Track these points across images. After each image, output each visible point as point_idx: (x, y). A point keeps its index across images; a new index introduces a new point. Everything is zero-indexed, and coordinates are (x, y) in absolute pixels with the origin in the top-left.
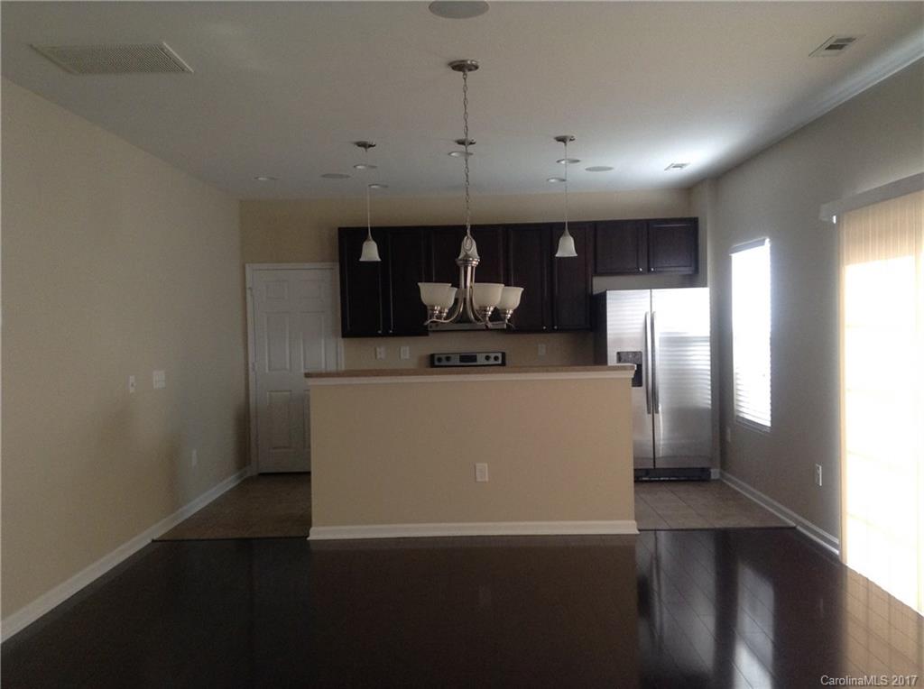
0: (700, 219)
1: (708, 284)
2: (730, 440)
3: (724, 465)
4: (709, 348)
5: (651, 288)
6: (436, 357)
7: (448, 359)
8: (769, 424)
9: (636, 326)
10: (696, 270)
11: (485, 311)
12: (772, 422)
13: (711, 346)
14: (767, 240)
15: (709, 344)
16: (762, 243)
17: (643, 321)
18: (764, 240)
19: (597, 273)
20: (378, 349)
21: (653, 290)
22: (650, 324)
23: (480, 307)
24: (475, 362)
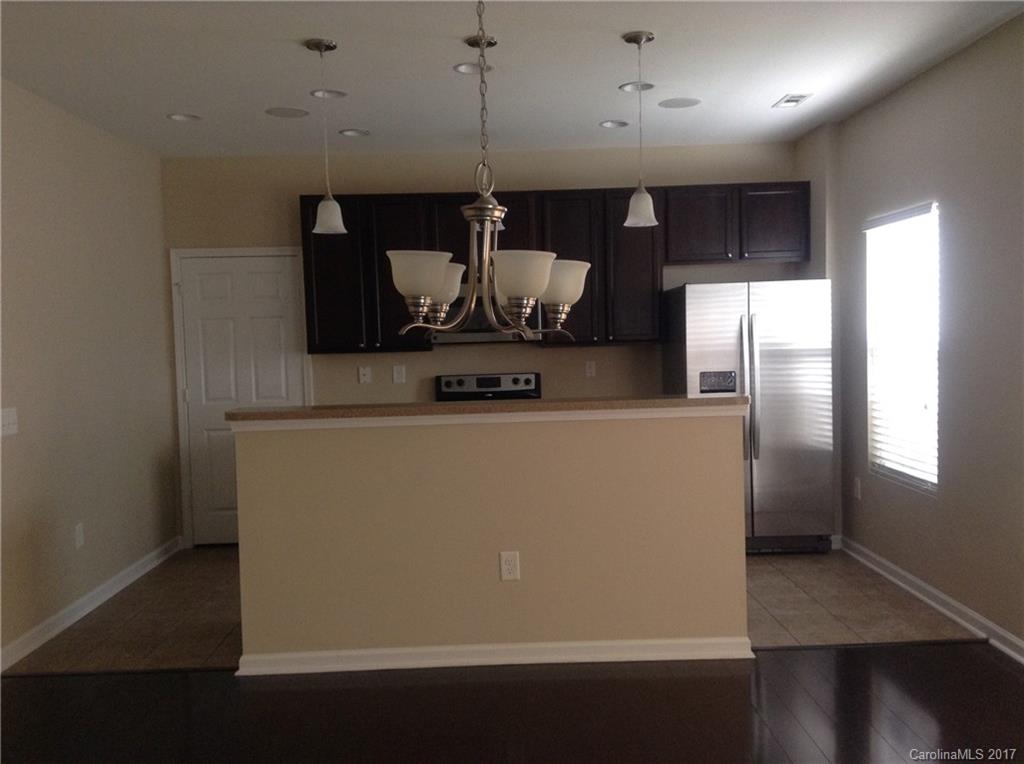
0: (812, 184)
1: (828, 274)
2: (859, 497)
3: (848, 530)
4: (830, 365)
5: (748, 280)
6: (444, 380)
7: (460, 383)
8: (934, 480)
9: (729, 335)
10: (806, 256)
11: (520, 306)
12: (939, 476)
13: (833, 362)
14: (935, 205)
15: (830, 359)
16: (927, 209)
17: (737, 328)
18: (931, 204)
19: (669, 260)
20: (361, 369)
21: (751, 284)
22: (746, 333)
23: (509, 299)
24: (498, 387)
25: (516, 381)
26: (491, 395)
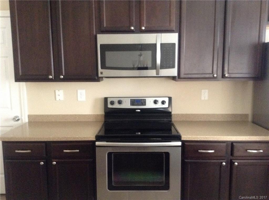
6: (109, 100)
7: (120, 102)
20: (57, 92)
24: (143, 105)
25: (155, 102)
26: (139, 111)
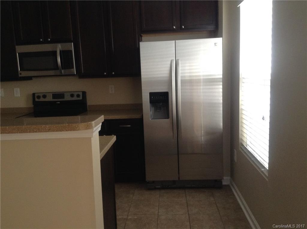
2: (236, 161)
6: (36, 95)
7: (44, 96)
10: (217, 27)
17: (169, 66)
21: (176, 41)
22: (174, 70)
24: (63, 98)
25: (72, 96)
26: (59, 103)
